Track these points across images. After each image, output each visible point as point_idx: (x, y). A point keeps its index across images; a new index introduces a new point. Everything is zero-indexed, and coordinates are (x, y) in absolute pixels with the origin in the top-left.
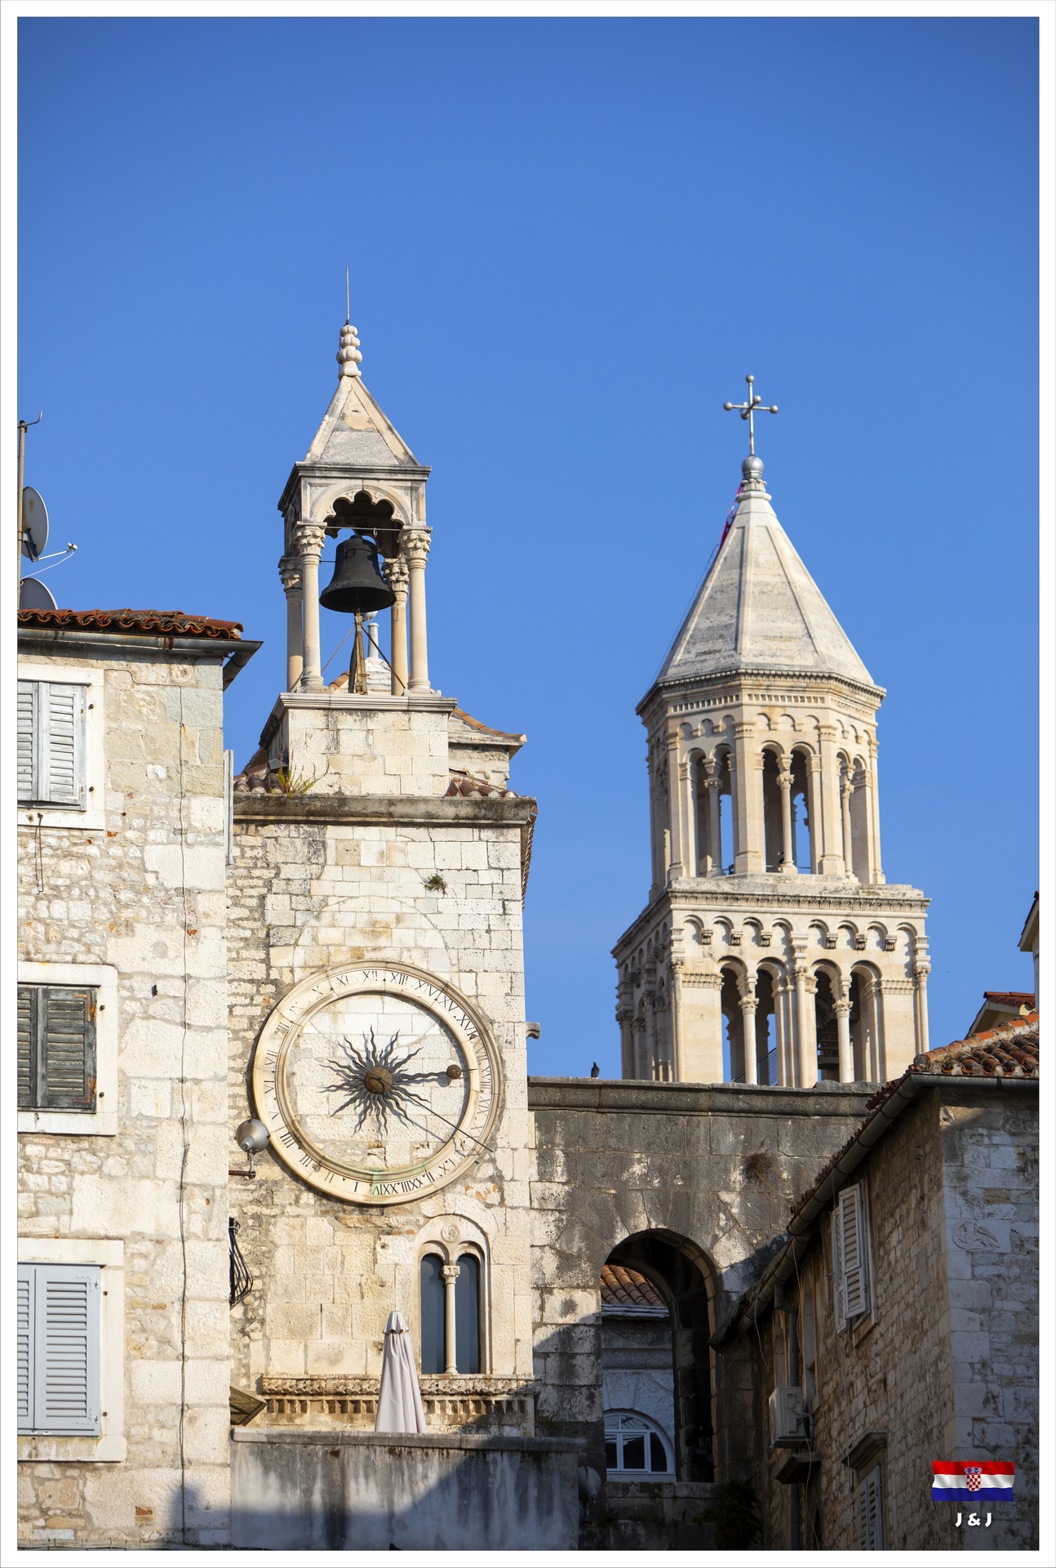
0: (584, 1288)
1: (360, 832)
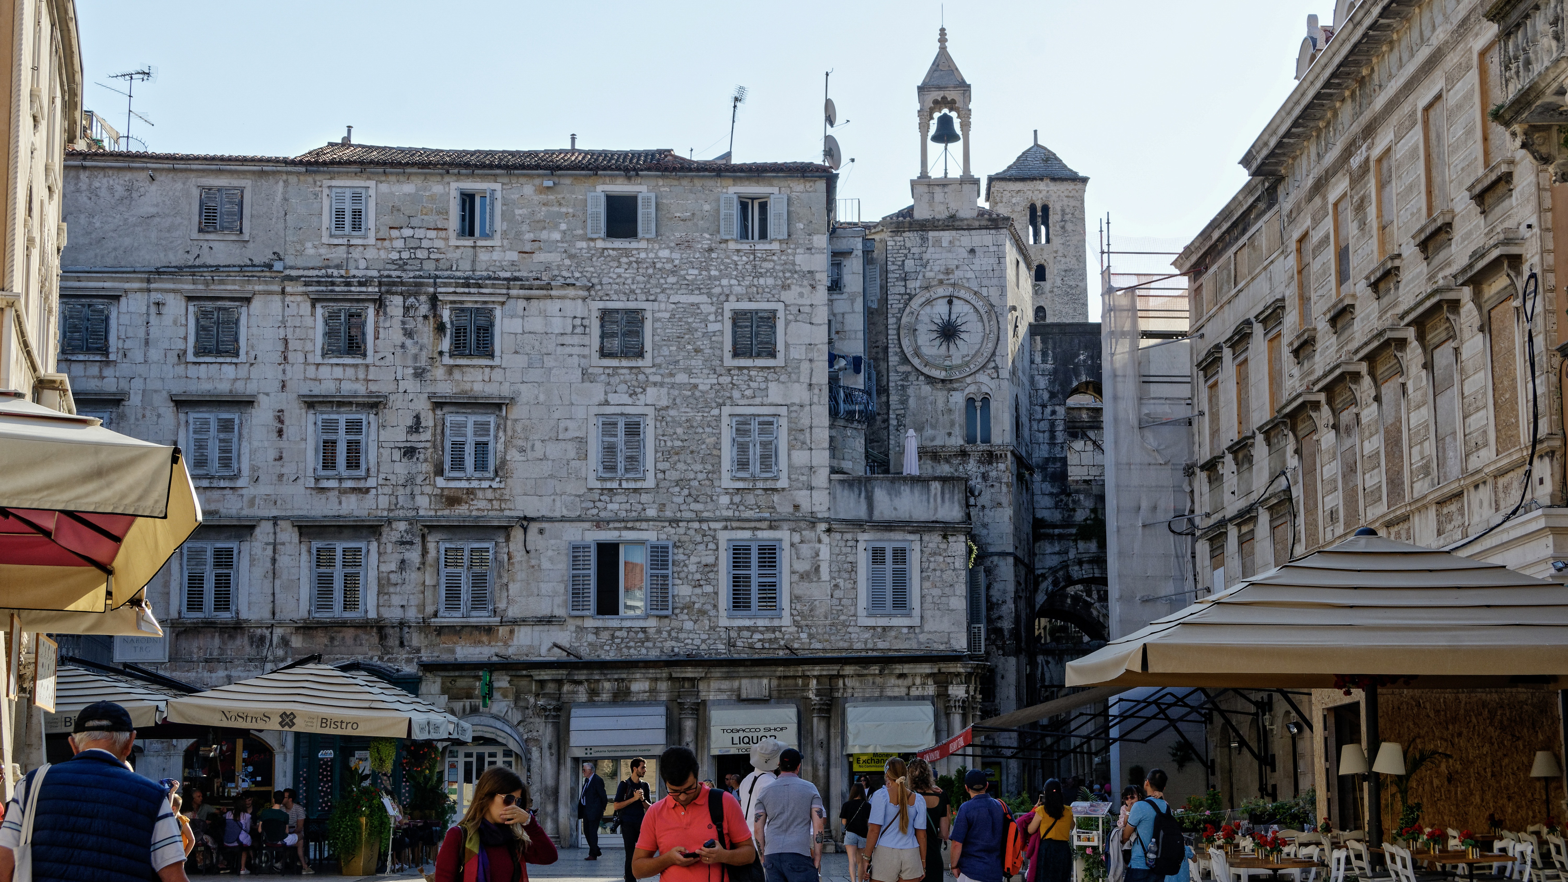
0: (1059, 405)
1: (942, 233)
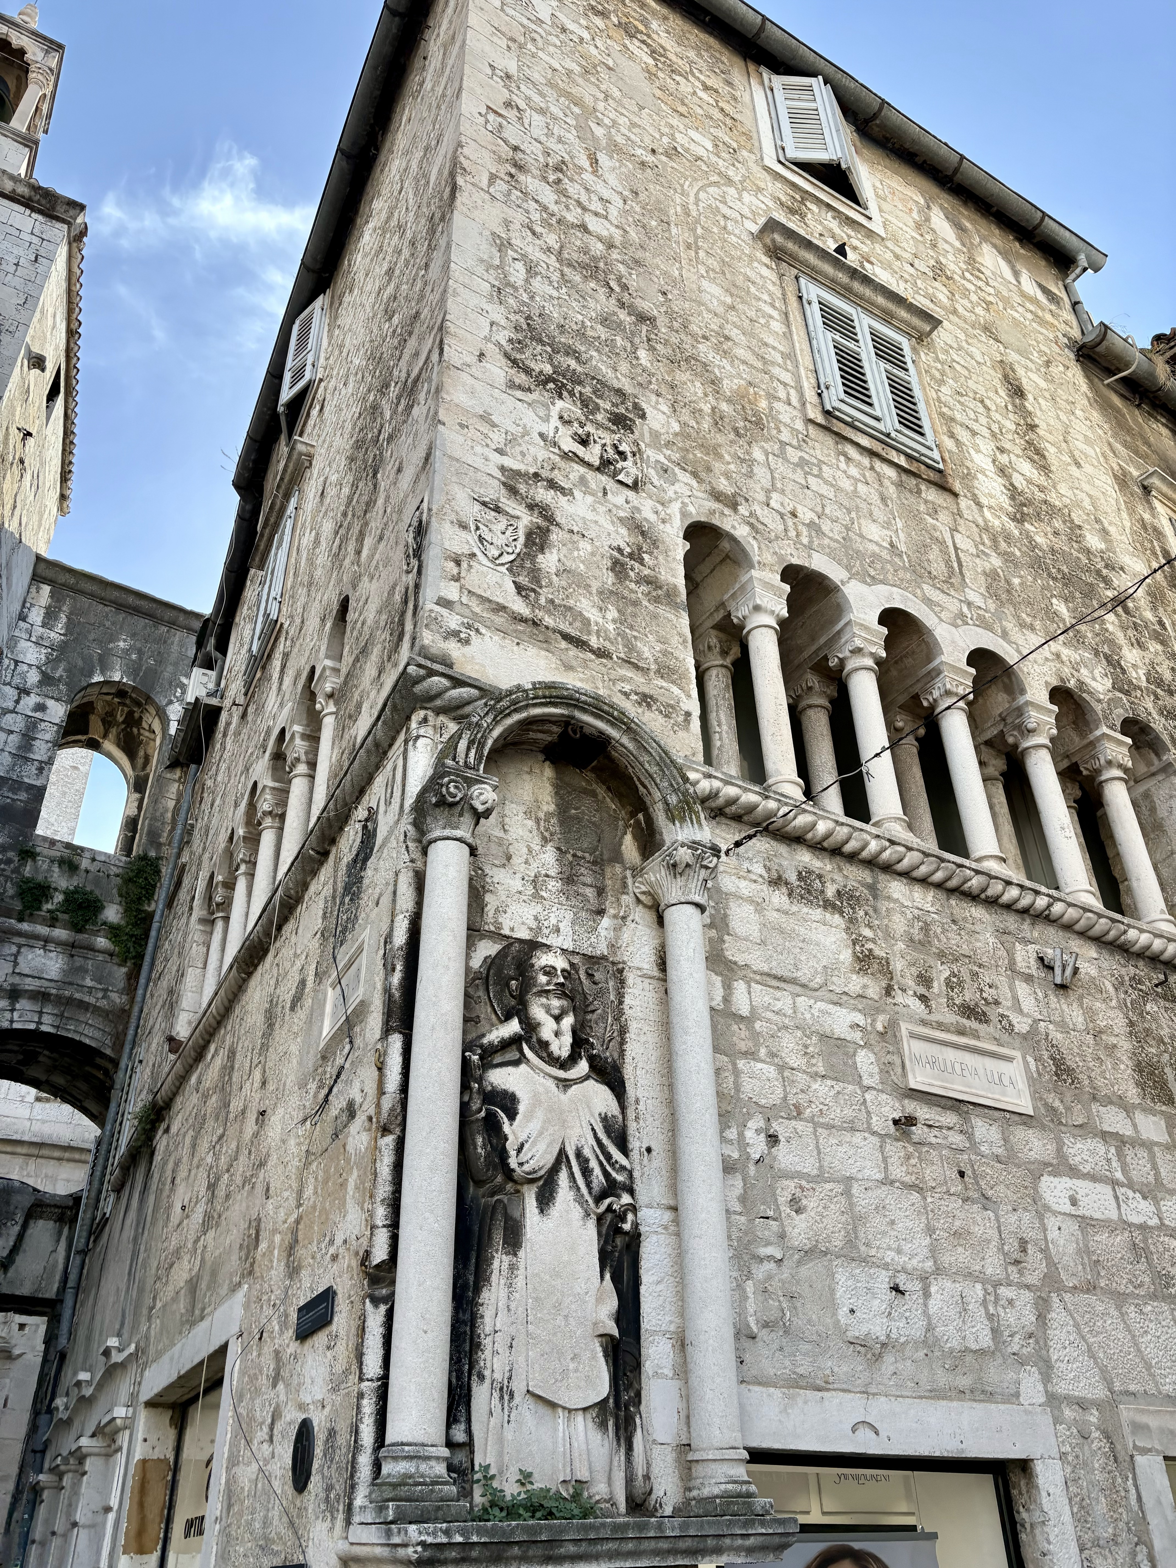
0: (57, 700)
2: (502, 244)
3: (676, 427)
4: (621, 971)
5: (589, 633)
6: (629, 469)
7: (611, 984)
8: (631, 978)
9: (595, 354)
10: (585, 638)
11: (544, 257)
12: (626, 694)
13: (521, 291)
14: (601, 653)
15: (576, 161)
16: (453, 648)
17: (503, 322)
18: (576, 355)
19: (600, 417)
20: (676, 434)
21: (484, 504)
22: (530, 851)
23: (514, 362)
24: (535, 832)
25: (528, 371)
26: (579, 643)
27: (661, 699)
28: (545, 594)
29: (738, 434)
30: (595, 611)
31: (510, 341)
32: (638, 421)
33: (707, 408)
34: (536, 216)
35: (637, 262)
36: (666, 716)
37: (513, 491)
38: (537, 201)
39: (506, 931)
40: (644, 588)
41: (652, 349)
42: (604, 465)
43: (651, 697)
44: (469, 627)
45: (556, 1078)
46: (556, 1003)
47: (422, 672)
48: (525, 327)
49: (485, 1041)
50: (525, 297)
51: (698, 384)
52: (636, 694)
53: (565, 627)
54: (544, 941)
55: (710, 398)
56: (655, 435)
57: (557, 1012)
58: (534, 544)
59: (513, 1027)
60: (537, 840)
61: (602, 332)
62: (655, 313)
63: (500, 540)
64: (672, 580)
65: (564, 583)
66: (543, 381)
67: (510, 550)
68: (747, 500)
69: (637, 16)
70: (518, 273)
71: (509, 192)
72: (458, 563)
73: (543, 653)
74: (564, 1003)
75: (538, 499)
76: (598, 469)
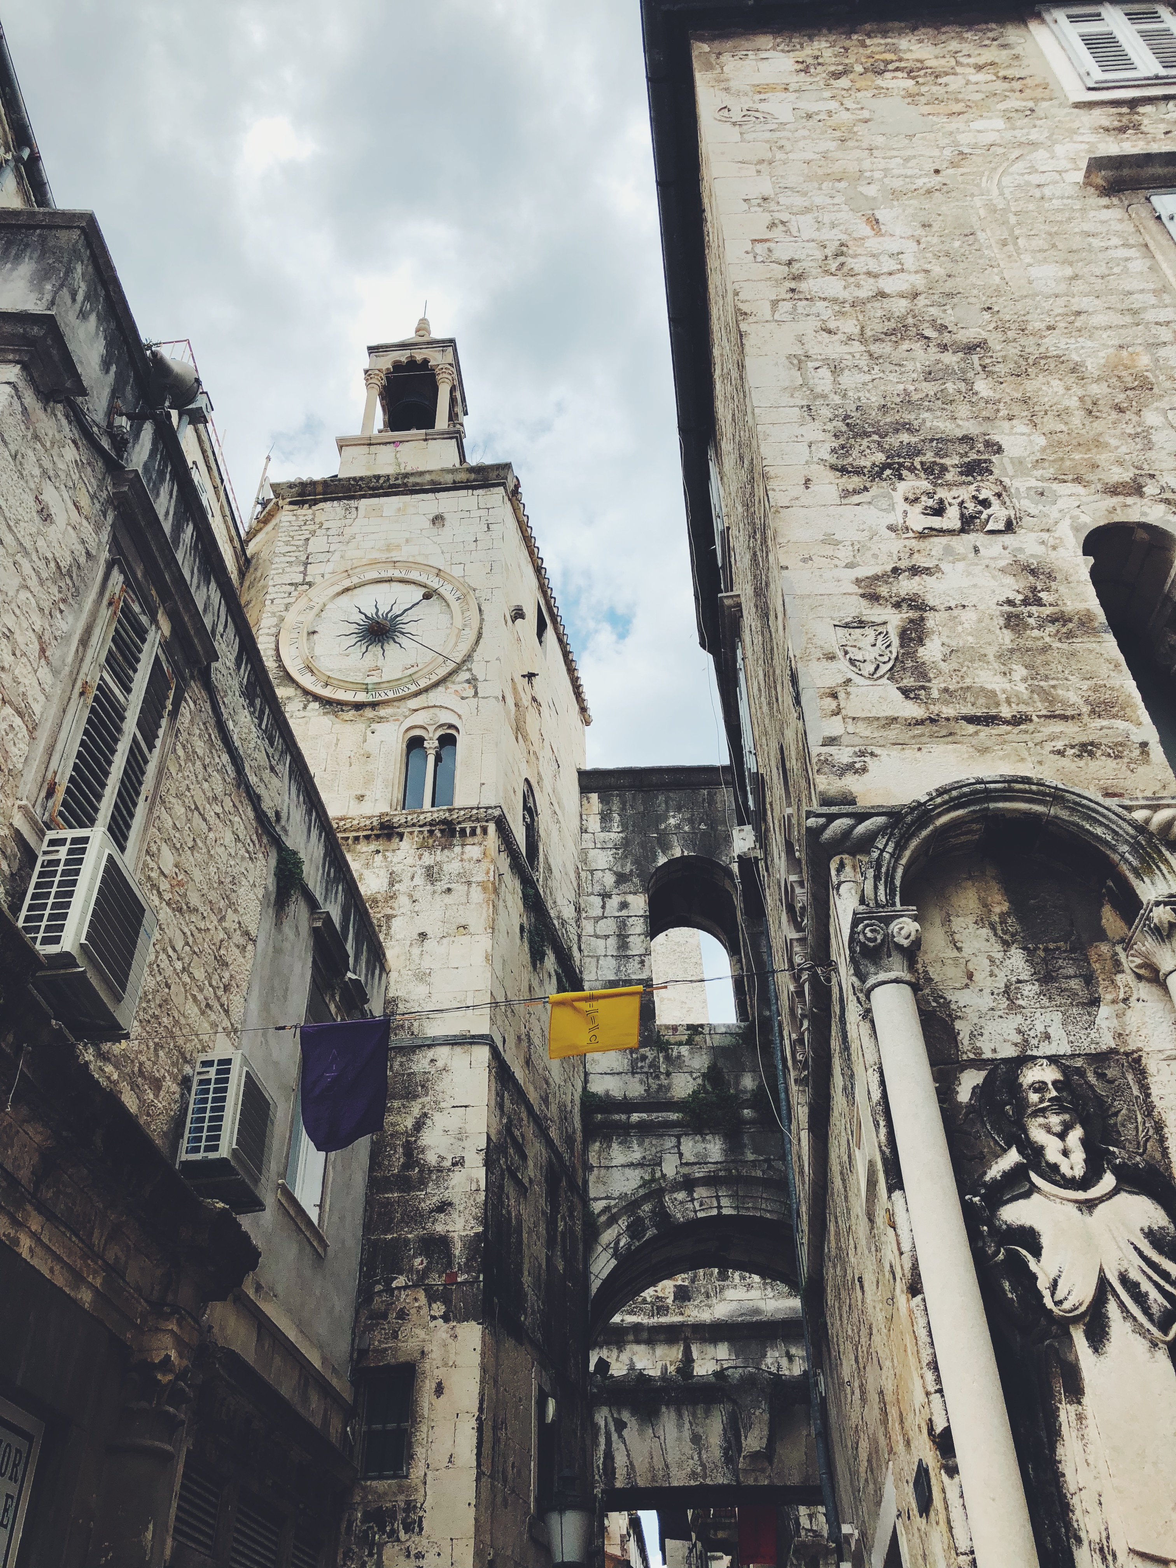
0: (635, 894)
1: (383, 500)
2: (800, 362)
3: (1042, 441)
4: (1139, 1060)
5: (998, 705)
6: (998, 514)
7: (1130, 1077)
8: (1151, 1064)
9: (926, 415)
10: (993, 712)
11: (846, 349)
12: (1061, 753)
13: (832, 395)
14: (1018, 720)
15: (855, 235)
16: (852, 784)
17: (821, 436)
18: (908, 427)
19: (949, 477)
20: (1043, 450)
21: (847, 626)
22: (992, 961)
23: (843, 470)
24: (993, 939)
25: (858, 471)
26: (989, 720)
27: (1104, 741)
28: (936, 687)
29: (1121, 410)
30: (999, 678)
31: (834, 451)
32: (994, 458)
33: (1074, 403)
34: (827, 314)
35: (950, 295)
36: (1116, 757)
37: (874, 598)
38: (825, 299)
39: (988, 1055)
40: (1051, 629)
41: (989, 374)
42: (968, 523)
43: (1092, 744)
44: (862, 754)
45: (1076, 1201)
46: (1055, 1120)
47: (822, 821)
48: (844, 428)
49: (987, 1178)
50: (837, 399)
51: (1055, 383)
52: (1072, 747)
53: (968, 710)
54: (1035, 1053)
55: (1075, 388)
56: (1019, 462)
57: (1058, 1129)
58: (911, 640)
59: (1013, 1157)
60: (998, 947)
61: (930, 388)
62: (985, 335)
63: (871, 654)
64: (1081, 606)
65: (955, 666)
66: (877, 473)
67: (886, 659)
68: (1152, 476)
69: (882, 48)
70: (823, 380)
71: (795, 307)
72: (834, 696)
73: (951, 747)
74: (1067, 1117)
75: (903, 593)
76: (963, 531)
